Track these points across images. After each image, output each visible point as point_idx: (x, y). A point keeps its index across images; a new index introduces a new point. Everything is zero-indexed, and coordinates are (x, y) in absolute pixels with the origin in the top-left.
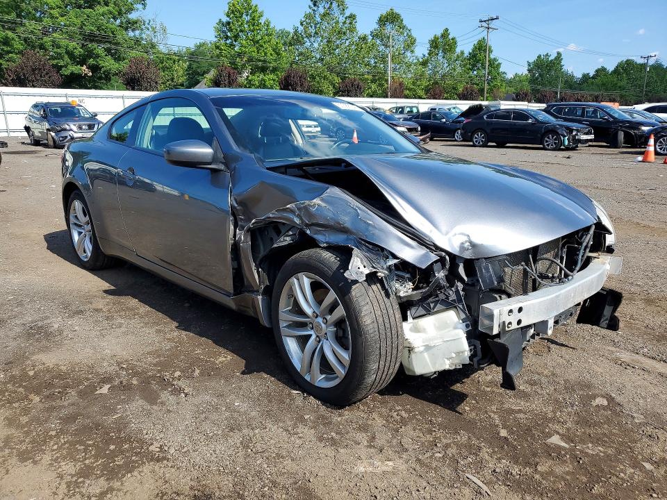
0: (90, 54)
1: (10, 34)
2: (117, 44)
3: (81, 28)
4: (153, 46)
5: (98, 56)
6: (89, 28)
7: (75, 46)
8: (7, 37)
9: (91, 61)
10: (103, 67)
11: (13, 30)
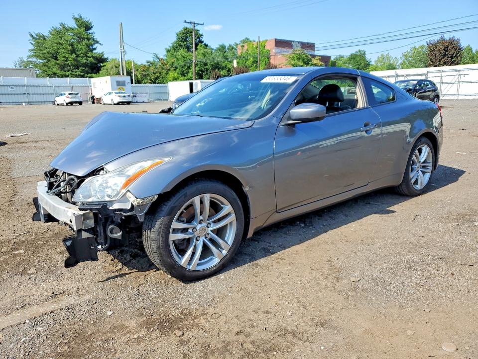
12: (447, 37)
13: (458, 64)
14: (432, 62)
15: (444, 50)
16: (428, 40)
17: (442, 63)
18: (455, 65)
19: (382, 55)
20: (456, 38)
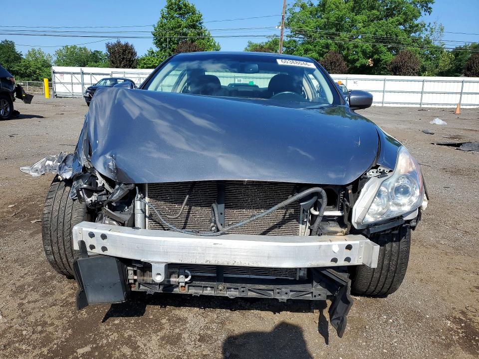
0: (376, 51)
1: (330, 41)
2: (399, 43)
3: (375, 34)
4: (429, 42)
5: (381, 52)
6: (380, 33)
7: (368, 46)
8: (327, 43)
9: (376, 56)
10: (383, 59)
11: (332, 39)
12: (123, 42)
13: (135, 68)
14: (113, 63)
15: (123, 54)
16: (107, 42)
17: (122, 65)
18: (133, 68)
19: (34, 50)
20: (130, 44)
